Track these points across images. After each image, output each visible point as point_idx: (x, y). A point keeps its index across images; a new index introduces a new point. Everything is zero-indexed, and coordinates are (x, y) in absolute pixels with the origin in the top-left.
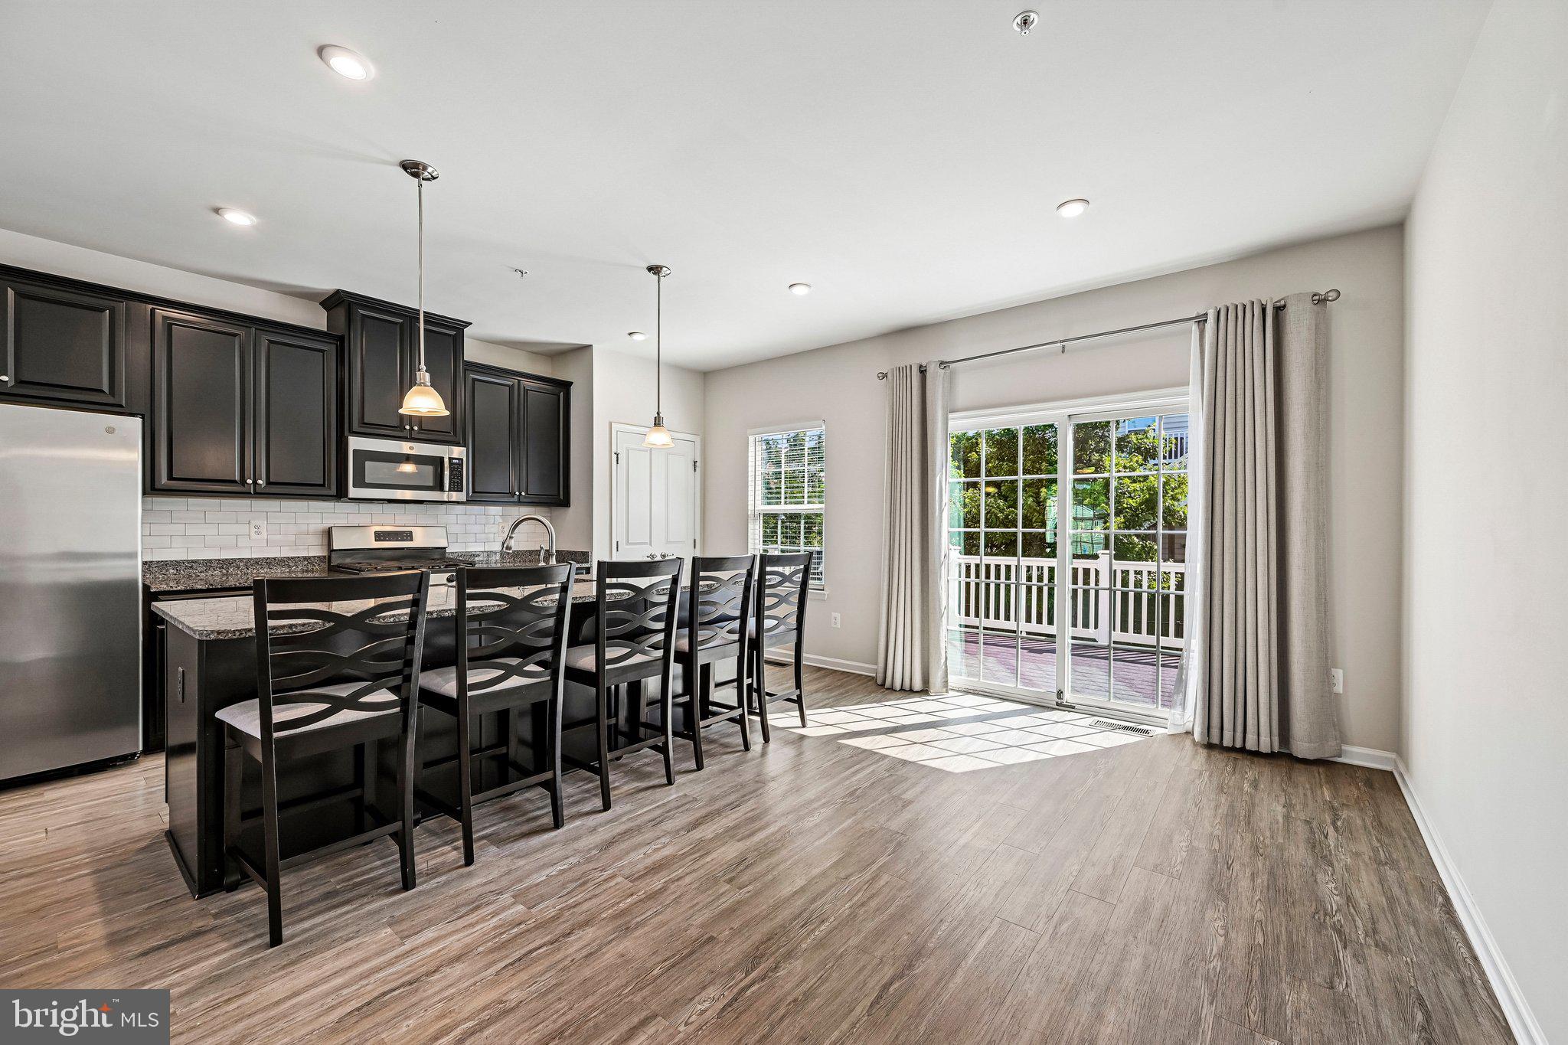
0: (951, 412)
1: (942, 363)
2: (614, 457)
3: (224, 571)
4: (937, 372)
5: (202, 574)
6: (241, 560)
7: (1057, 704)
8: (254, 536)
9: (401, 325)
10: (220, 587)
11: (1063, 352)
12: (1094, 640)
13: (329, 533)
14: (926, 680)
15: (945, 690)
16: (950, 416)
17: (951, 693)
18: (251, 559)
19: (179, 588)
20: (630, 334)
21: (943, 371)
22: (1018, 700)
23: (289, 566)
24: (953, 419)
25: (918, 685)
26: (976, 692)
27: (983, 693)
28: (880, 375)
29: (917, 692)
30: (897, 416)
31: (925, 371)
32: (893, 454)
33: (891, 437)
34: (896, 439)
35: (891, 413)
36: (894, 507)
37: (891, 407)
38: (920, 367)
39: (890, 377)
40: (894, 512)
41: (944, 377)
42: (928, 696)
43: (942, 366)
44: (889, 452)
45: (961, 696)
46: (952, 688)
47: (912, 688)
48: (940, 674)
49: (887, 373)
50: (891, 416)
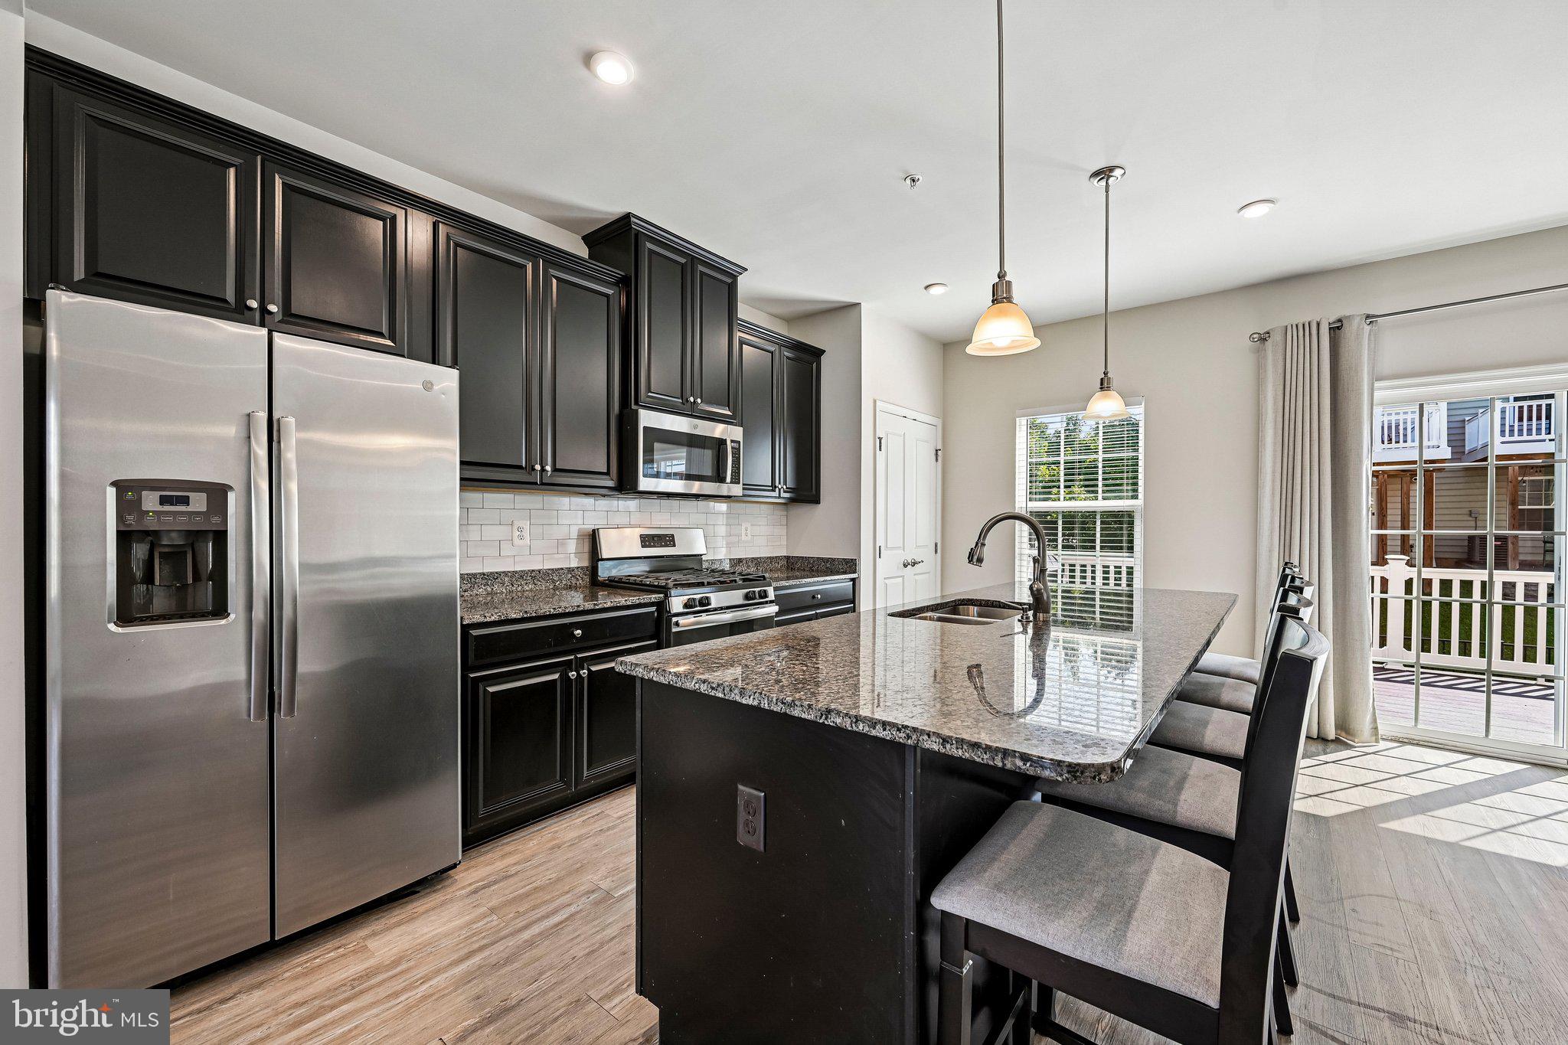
0: (1379, 379)
1: (1368, 317)
2: (878, 441)
3: (489, 589)
4: (1363, 328)
5: (466, 593)
6: (506, 573)
8: (517, 541)
9: (683, 265)
10: (534, 615)
13: (593, 537)
14: (1343, 725)
15: (1374, 738)
16: (1377, 384)
17: (1382, 745)
18: (516, 572)
19: (493, 618)
20: (927, 287)
21: (1368, 327)
23: (554, 581)
24: (1380, 389)
25: (1331, 732)
26: (1415, 742)
27: (1426, 744)
28: (1255, 336)
29: (1332, 741)
30: (1294, 387)
31: (1338, 327)
32: (1286, 435)
33: (1281, 414)
34: (1293, 416)
35: (1282, 383)
36: (1289, 504)
37: (1282, 375)
38: (1334, 322)
39: (1277, 337)
40: (1289, 509)
41: (1370, 335)
42: (1355, 747)
43: (1368, 321)
44: (1275, 433)
45: (1399, 747)
46: (1384, 737)
47: (1322, 736)
48: (1369, 718)
49: (1268, 333)
50: (1282, 387)
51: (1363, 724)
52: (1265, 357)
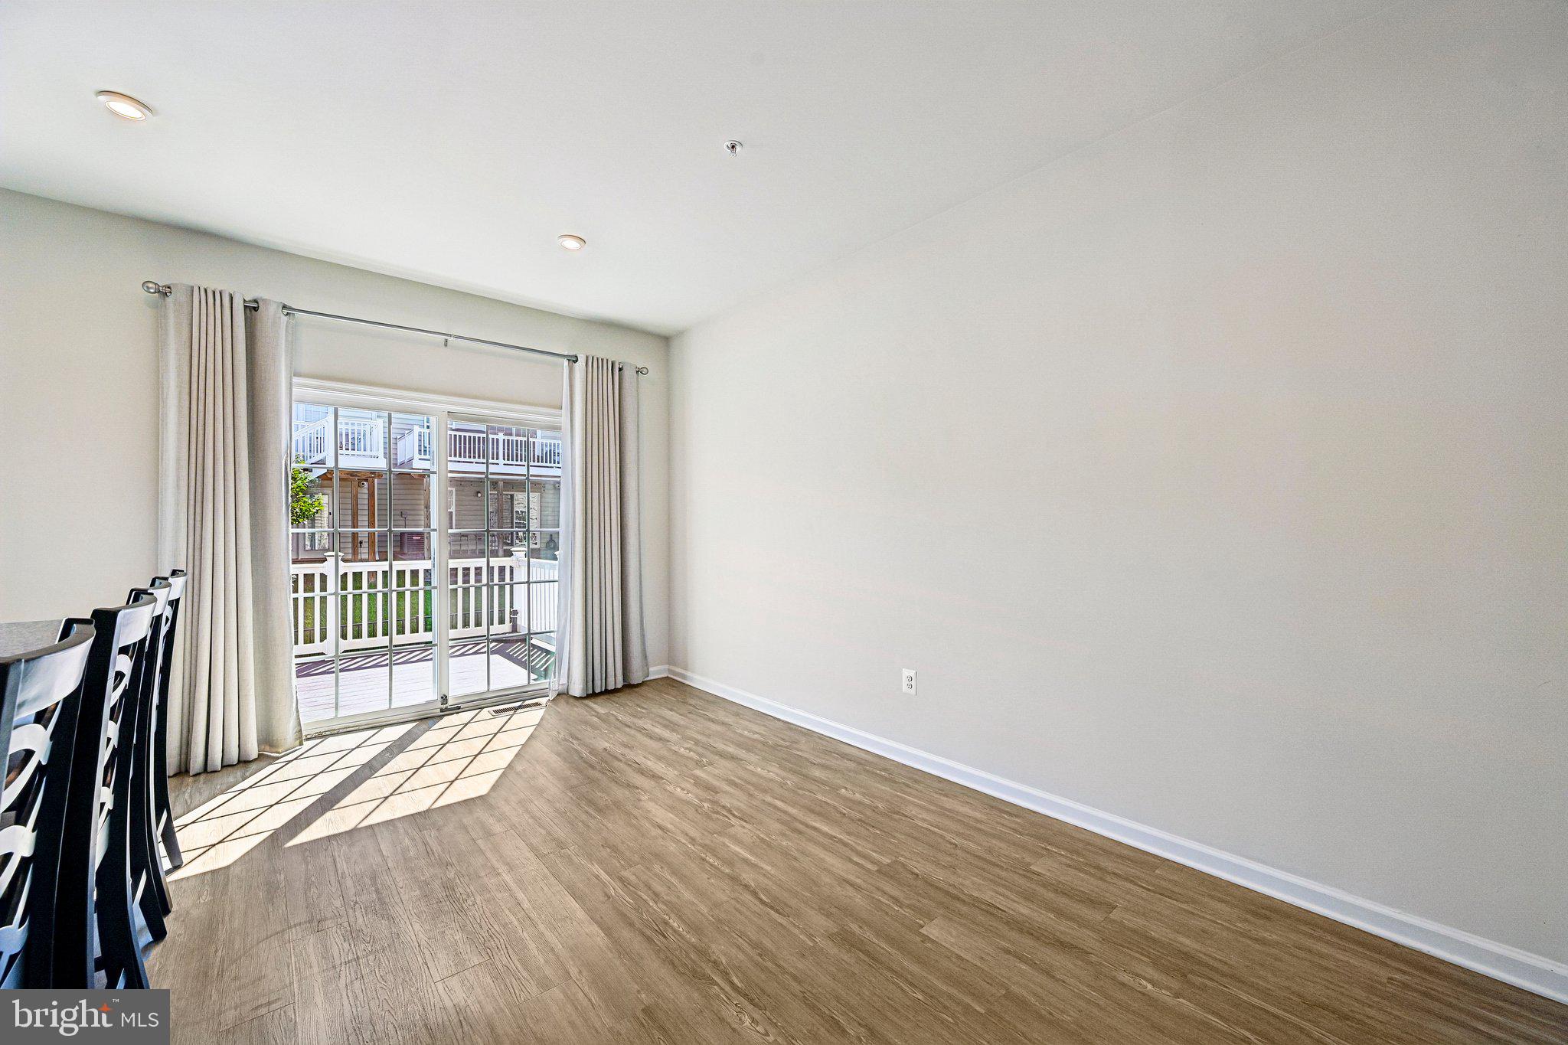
1: (284, 307)
4: (279, 317)
7: (442, 710)
11: (446, 345)
12: (323, 654)
14: (267, 740)
15: (298, 742)
16: (296, 380)
17: (307, 745)
21: (286, 318)
22: (396, 721)
24: (300, 385)
25: (253, 751)
26: (336, 732)
27: (345, 730)
28: (150, 285)
29: (255, 760)
30: (203, 361)
31: (254, 308)
32: (194, 416)
33: (187, 390)
34: (202, 395)
35: (188, 354)
36: (199, 498)
37: (188, 344)
38: (250, 301)
39: (178, 296)
40: (199, 505)
41: (287, 326)
42: (278, 758)
43: (286, 311)
44: (180, 412)
45: (322, 742)
46: (309, 737)
47: (242, 759)
48: (292, 723)
49: (169, 288)
50: (188, 358)
51: (286, 732)
52: (165, 316)
